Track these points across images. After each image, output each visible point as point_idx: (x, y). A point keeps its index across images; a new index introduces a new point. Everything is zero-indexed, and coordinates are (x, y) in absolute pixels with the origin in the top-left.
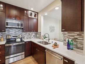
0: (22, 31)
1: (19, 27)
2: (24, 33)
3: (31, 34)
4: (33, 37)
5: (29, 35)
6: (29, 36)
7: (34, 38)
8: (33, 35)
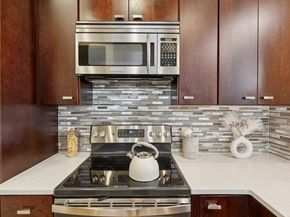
0: (173, 102)
1: (152, 71)
2: (181, 115)
3: (230, 119)
4: (249, 144)
5: (220, 125)
6: (215, 135)
7: (255, 149)
8: (246, 132)
